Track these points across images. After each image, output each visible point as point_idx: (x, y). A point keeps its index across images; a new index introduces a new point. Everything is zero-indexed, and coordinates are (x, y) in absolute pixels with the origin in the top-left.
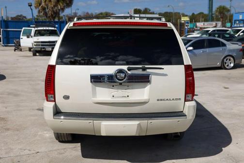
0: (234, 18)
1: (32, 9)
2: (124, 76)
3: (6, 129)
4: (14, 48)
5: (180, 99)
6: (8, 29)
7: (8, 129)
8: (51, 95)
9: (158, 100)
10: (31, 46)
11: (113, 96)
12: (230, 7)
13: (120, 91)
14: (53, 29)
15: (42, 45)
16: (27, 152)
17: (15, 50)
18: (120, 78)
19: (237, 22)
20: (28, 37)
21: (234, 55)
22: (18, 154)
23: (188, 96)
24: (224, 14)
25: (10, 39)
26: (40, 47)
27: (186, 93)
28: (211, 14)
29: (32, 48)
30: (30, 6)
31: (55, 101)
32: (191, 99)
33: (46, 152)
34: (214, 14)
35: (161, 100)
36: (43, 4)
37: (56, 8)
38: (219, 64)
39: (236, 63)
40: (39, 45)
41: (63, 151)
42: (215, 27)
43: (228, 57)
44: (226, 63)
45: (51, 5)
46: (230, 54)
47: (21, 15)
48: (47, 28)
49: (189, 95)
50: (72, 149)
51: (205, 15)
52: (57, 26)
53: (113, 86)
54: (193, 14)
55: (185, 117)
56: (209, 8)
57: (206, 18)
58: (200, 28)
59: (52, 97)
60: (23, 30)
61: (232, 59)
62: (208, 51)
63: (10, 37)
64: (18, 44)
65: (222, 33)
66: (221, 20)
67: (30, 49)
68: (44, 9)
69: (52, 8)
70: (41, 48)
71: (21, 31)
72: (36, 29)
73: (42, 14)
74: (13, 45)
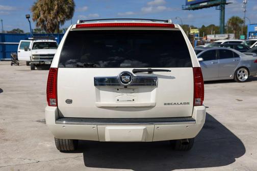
0: (249, 30)
1: (30, 21)
2: (129, 78)
3: (4, 140)
4: (10, 62)
5: (188, 103)
6: (5, 43)
7: (7, 140)
8: (53, 100)
9: (165, 104)
10: (29, 59)
11: (118, 100)
12: (244, 18)
13: (125, 95)
14: (52, 41)
15: (41, 58)
16: (27, 161)
17: (12, 64)
18: (125, 81)
19: (252, 34)
20: (26, 50)
21: (248, 66)
22: (18, 163)
23: (197, 101)
24: (237, 25)
25: (7, 53)
26: (39, 60)
27: (195, 97)
28: (222, 25)
29: (30, 62)
30: (28, 18)
31: (57, 105)
32: (200, 103)
33: (47, 161)
34: (226, 26)
35: (169, 104)
36: (42, 16)
37: (55, 20)
38: (231, 76)
39: (250, 75)
40: (38, 58)
41: (64, 160)
42: (227, 39)
43: (241, 69)
44: (239, 76)
45: (50, 17)
46: (244, 65)
47: (18, 29)
48: (46, 41)
49: (198, 99)
50: (74, 158)
51: (217, 27)
52: (56, 38)
53: (118, 90)
54: (203, 26)
55: (194, 122)
56: (221, 19)
57: (217, 31)
58: (211, 40)
59: (54, 101)
60: (20, 43)
61: (246, 70)
62: (219, 62)
63: (6, 51)
64: (15, 58)
65: (234, 45)
66: (234, 32)
67: (28, 63)
68: (42, 21)
69: (51, 20)
70: (40, 62)
71: (18, 45)
72: (35, 41)
73: (40, 27)
74: (10, 59)
